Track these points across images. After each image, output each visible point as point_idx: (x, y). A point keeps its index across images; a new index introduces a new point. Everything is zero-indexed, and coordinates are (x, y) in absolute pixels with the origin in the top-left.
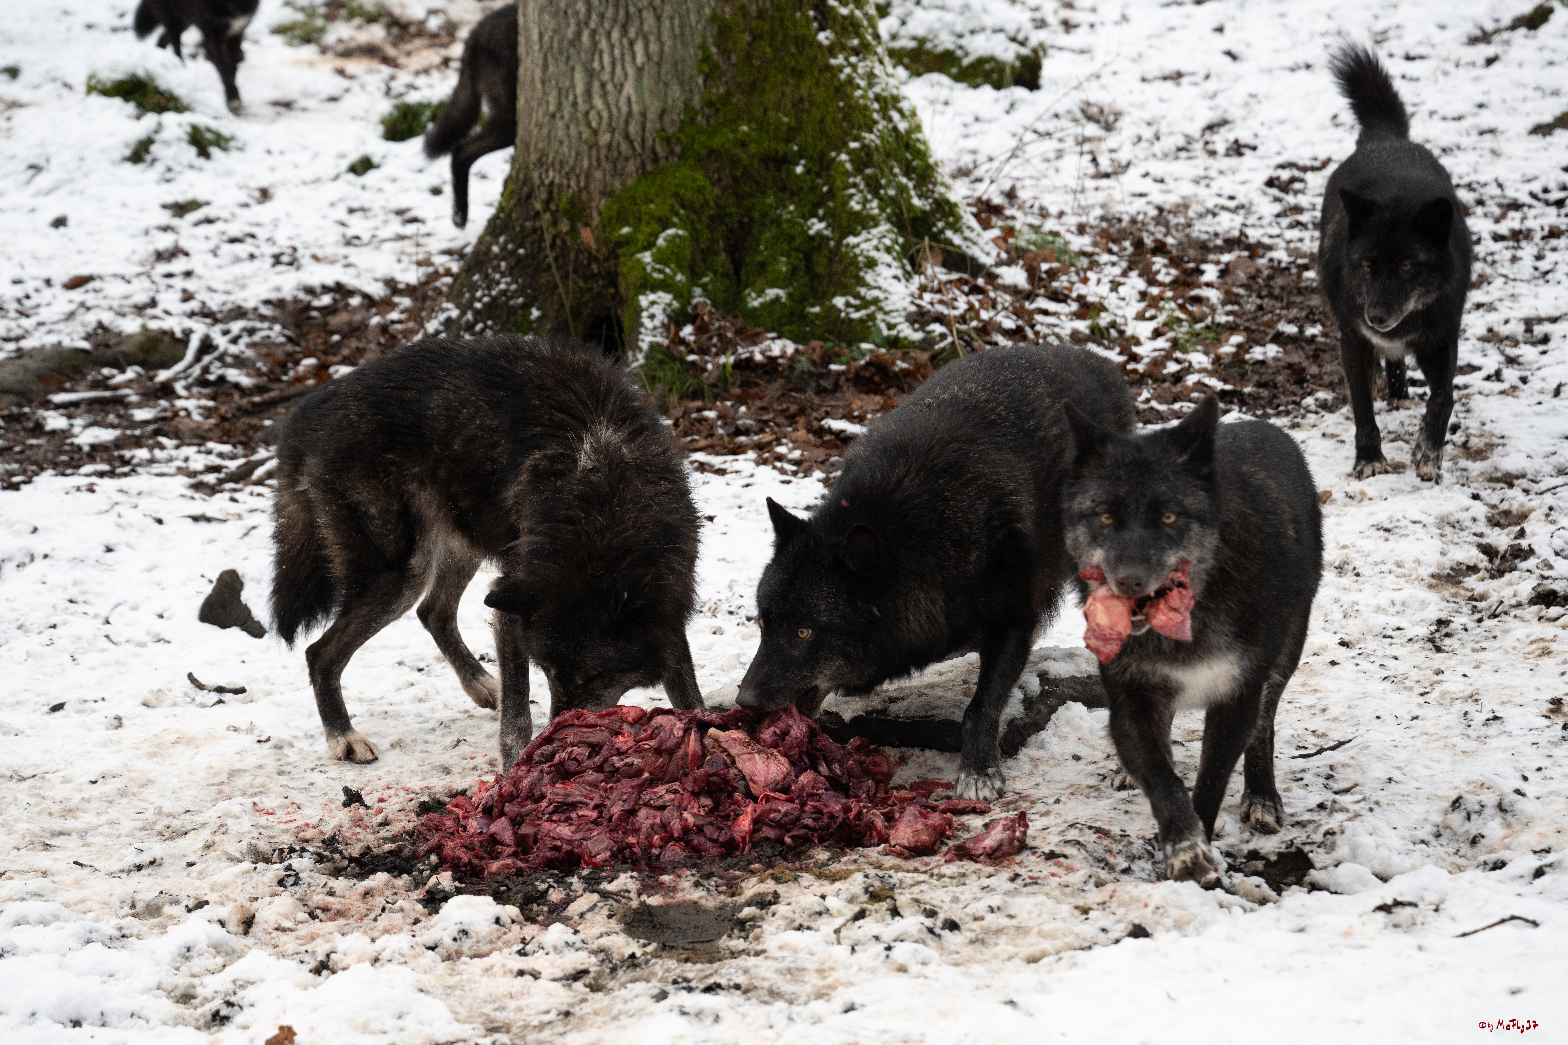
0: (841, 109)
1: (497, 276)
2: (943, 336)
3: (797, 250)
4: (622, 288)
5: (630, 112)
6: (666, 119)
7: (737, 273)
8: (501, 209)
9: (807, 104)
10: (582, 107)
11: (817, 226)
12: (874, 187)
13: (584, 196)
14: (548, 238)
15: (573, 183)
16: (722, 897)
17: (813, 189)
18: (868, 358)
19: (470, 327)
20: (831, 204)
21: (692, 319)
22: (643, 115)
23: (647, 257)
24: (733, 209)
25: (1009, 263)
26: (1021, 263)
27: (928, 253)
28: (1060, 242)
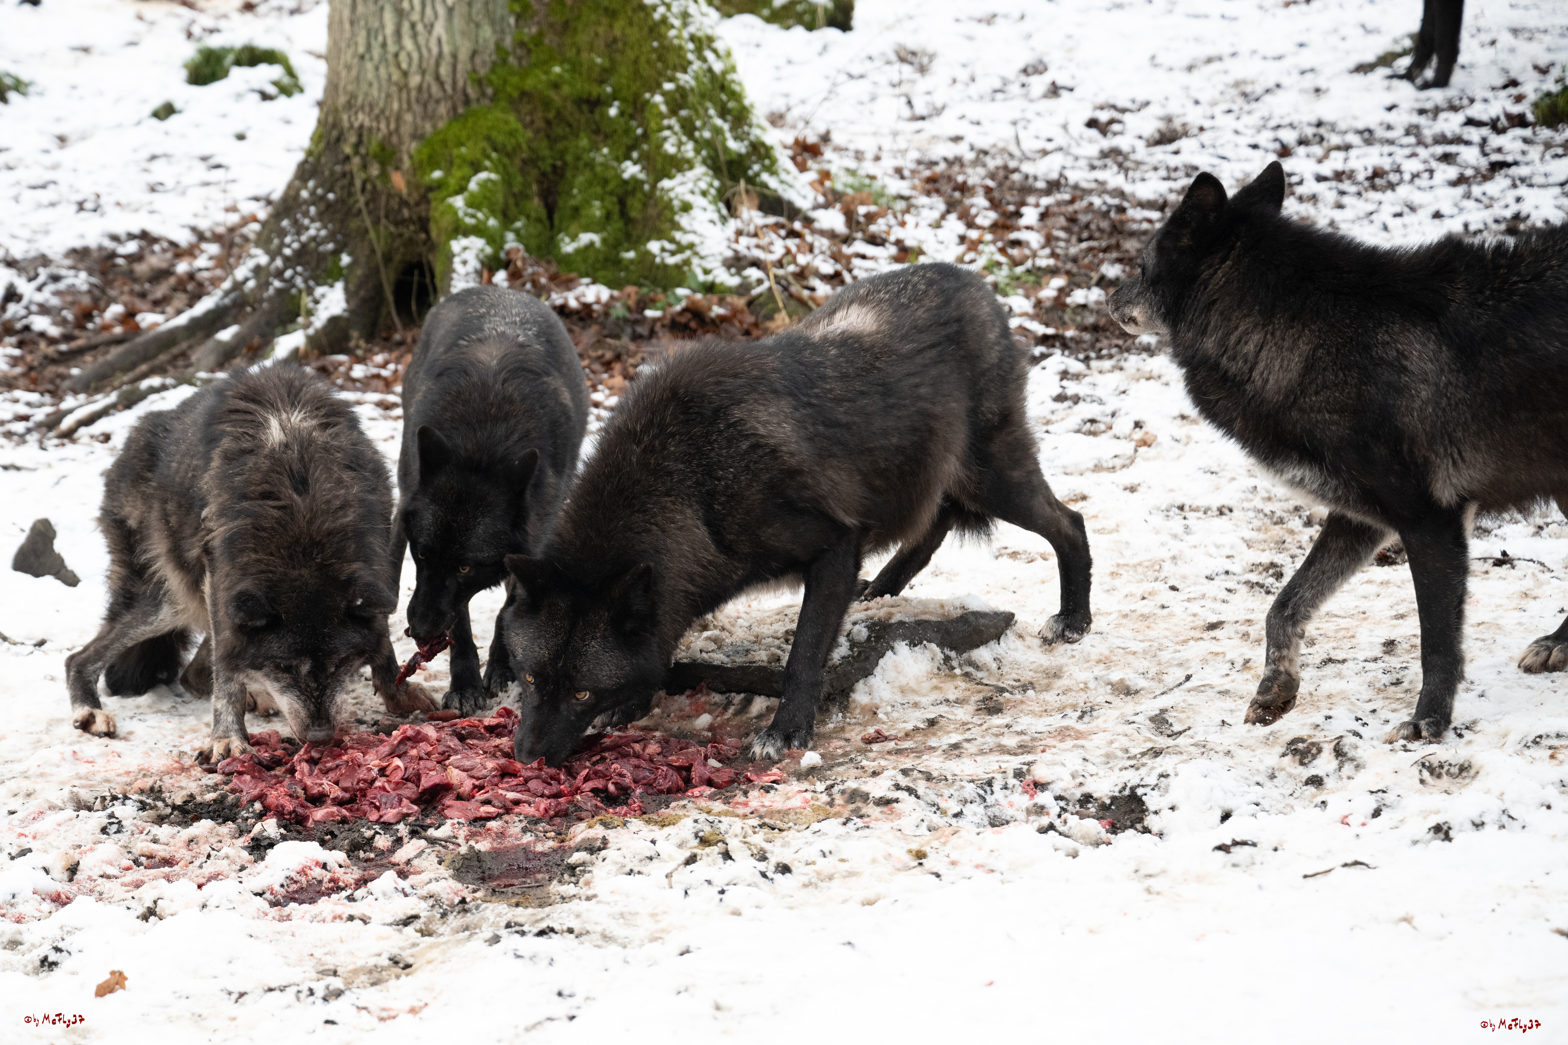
0: (654, 50)
1: (306, 222)
2: (760, 282)
3: (611, 193)
4: (434, 234)
5: (440, 55)
6: (478, 60)
7: (550, 217)
8: (309, 153)
9: (620, 45)
10: (392, 48)
11: (631, 170)
12: (689, 129)
13: (395, 139)
14: (358, 183)
15: (383, 126)
16: (551, 842)
17: (628, 131)
18: (683, 304)
19: (279, 274)
20: (645, 147)
21: (506, 264)
22: (454, 56)
23: (458, 202)
24: (546, 152)
25: (826, 206)
26: (838, 206)
27: (744, 196)
28: (877, 185)
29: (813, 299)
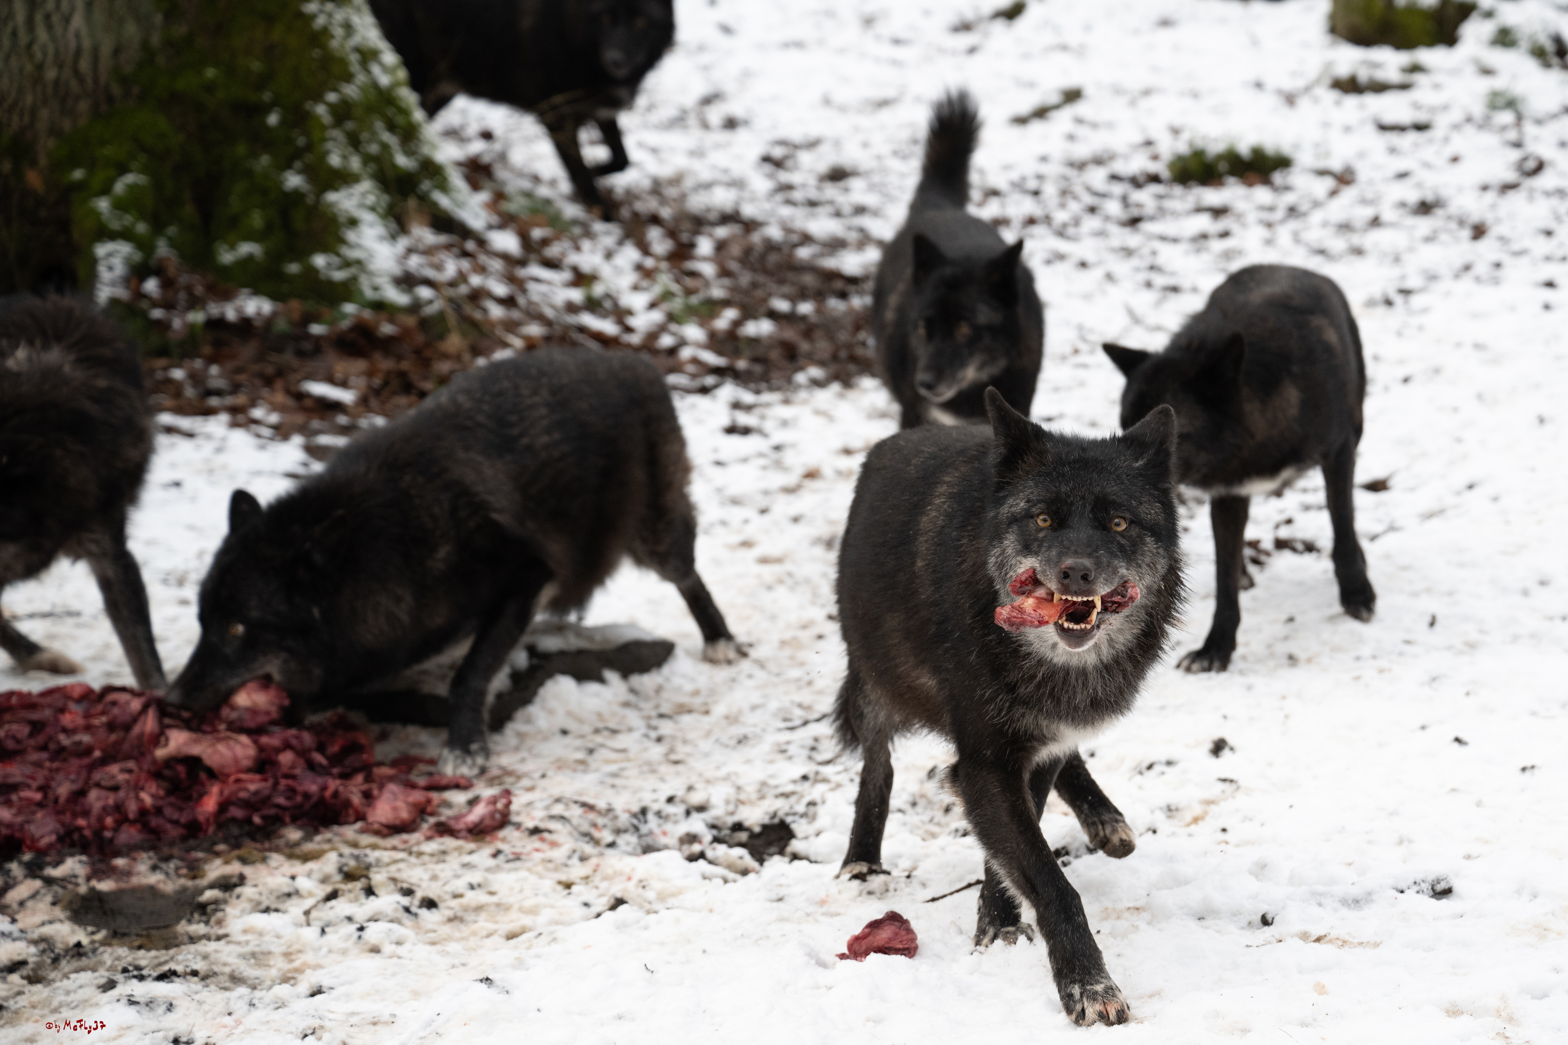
0: (316, 59)
2: (431, 301)
3: (272, 205)
4: (74, 237)
5: (79, 49)
6: (122, 57)
7: (206, 224)
9: (279, 52)
10: (24, 38)
11: (293, 180)
12: (355, 141)
13: (29, 135)
15: (15, 120)
16: (183, 881)
17: (289, 141)
18: (351, 320)
20: (308, 157)
21: (158, 271)
22: (95, 52)
23: (103, 204)
24: (200, 158)
25: (501, 226)
26: (513, 228)
27: (415, 213)
28: (554, 208)
29: (485, 320)
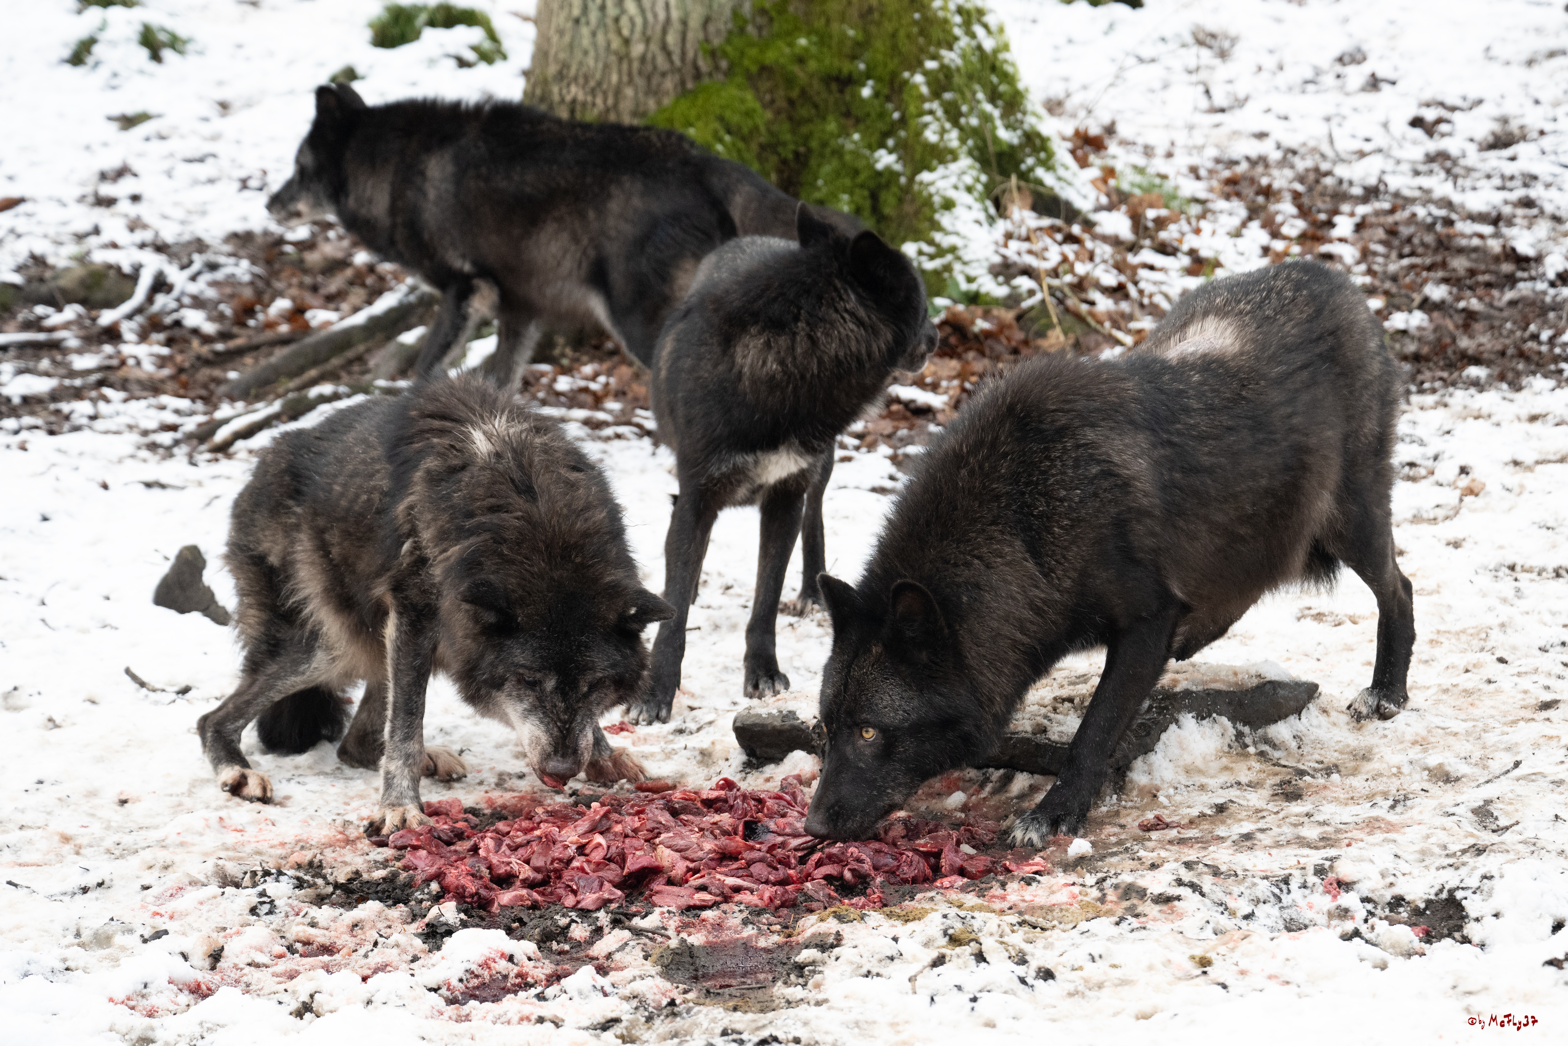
0: (916, 23)
2: (1031, 293)
3: (862, 186)
5: (668, 20)
6: (711, 28)
9: (876, 15)
11: (885, 159)
12: (953, 114)
17: (883, 115)
18: (942, 316)
20: (902, 134)
22: (684, 23)
24: (788, 137)
25: (1110, 208)
26: (1124, 208)
27: (1015, 194)
28: (1169, 185)
29: (1092, 314)
